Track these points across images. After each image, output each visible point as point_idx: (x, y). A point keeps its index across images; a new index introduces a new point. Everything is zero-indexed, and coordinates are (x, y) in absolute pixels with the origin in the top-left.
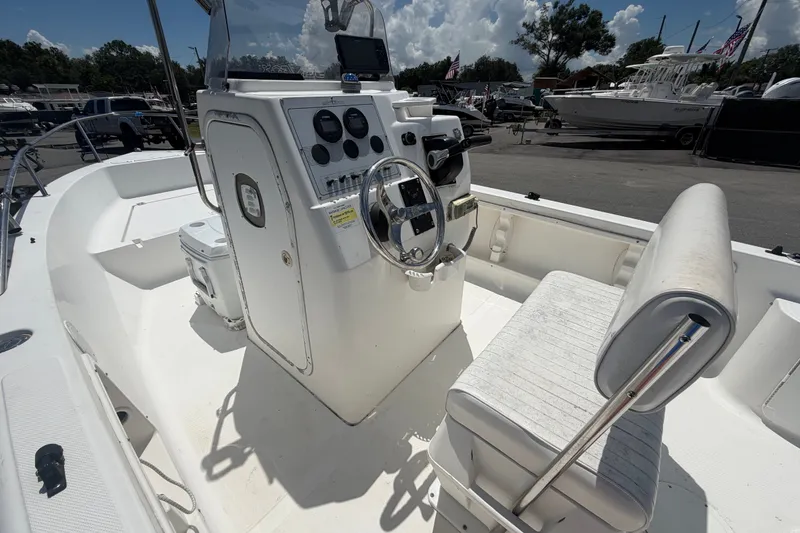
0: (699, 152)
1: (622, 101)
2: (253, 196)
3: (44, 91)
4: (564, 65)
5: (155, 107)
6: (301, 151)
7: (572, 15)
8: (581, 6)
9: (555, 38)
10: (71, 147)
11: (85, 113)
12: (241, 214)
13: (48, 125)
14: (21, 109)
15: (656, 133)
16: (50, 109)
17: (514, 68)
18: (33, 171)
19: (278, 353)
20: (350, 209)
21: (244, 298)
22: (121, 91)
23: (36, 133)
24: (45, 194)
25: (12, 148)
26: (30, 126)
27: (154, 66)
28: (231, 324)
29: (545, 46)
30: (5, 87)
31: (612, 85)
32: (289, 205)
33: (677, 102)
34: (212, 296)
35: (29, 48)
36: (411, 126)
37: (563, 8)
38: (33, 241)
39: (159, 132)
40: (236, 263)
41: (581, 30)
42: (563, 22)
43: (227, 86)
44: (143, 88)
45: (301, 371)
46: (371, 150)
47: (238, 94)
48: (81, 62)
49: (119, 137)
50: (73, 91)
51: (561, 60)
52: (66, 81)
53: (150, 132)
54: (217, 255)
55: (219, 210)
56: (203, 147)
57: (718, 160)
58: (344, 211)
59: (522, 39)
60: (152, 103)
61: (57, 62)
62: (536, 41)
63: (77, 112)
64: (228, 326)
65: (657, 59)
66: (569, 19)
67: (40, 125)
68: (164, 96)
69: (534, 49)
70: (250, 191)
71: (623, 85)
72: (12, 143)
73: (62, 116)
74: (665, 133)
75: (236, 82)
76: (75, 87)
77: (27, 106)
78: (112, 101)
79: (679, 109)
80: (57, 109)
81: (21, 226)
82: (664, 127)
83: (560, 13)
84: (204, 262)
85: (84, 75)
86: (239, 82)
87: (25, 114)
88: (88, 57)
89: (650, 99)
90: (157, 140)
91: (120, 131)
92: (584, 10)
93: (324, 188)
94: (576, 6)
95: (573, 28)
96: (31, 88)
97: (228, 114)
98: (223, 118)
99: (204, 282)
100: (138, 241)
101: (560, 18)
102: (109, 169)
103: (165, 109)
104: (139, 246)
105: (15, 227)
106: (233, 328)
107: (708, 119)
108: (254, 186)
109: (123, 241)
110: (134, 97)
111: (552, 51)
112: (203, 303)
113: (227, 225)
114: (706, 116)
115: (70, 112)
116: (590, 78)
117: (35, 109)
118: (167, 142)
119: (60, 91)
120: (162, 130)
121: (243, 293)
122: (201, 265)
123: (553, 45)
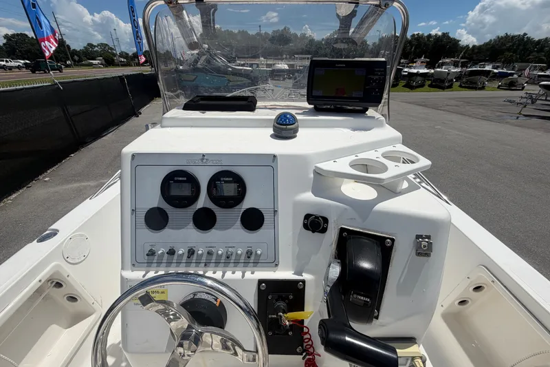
6: (133, 211)
36: (331, 206)
46: (238, 226)
93: (142, 257)
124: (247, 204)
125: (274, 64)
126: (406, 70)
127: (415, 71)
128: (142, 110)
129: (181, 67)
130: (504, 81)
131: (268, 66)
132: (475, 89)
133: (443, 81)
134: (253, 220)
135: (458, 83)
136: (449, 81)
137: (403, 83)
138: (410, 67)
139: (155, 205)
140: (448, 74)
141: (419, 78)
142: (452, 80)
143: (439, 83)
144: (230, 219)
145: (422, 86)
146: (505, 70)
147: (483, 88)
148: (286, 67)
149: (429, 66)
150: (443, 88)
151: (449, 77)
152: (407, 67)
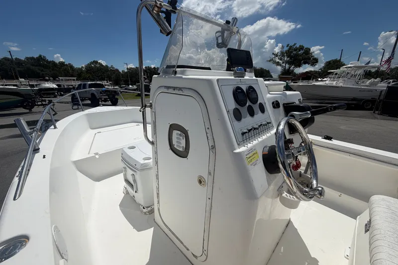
0: (377, 112)
1: (330, 86)
2: (181, 138)
3: (62, 80)
4: (293, 71)
5: (106, 87)
6: (228, 112)
7: (296, 50)
8: (300, 46)
9: (288, 59)
10: (68, 103)
11: (77, 89)
12: (169, 148)
13: (61, 94)
14: (52, 87)
15: (350, 102)
16: (63, 87)
17: (268, 72)
18: (52, 115)
19: (177, 238)
20: (255, 152)
21: (158, 197)
22: (93, 80)
23: (55, 97)
24: (55, 127)
25: (44, 103)
26: (53, 94)
27: (108, 71)
28: (145, 210)
29: (283, 63)
30: (47, 78)
31: (319, 79)
32: (213, 147)
33: (360, 87)
34: (136, 192)
35: (60, 64)
36: (276, 97)
37: (291, 47)
38: (44, 157)
39: (107, 97)
40: (157, 176)
41: (301, 56)
42: (292, 52)
43: (176, 73)
44: (103, 79)
45: (196, 257)
46: (260, 112)
47: (184, 77)
48: (79, 68)
49: (90, 99)
50: (74, 80)
51: (291, 68)
52: (72, 76)
53: (103, 97)
54: (145, 168)
55: (152, 143)
56: (151, 106)
57: (389, 116)
58: (253, 153)
59: (272, 60)
60: (106, 85)
61: (70, 69)
62: (279, 61)
63: (74, 88)
64: (142, 211)
65: (346, 68)
66: (295, 51)
67: (57, 93)
68: (111, 82)
69: (278, 64)
70: (180, 135)
71: (325, 79)
72: (45, 101)
73: (68, 90)
74: (354, 102)
75: (181, 71)
76: (75, 78)
77: (55, 86)
78: (89, 84)
79: (361, 90)
80: (66, 87)
81: (40, 147)
82: (354, 99)
83: (290, 49)
84: (136, 172)
85: (79, 74)
86: (184, 70)
87: (53, 89)
88: (82, 67)
89: (345, 86)
90: (105, 100)
91: (90, 96)
92: (301, 48)
93: (240, 136)
94: (298, 46)
95: (297, 55)
96: (57, 79)
97: (174, 88)
98: (171, 91)
99: (132, 182)
100: (97, 154)
101: (290, 50)
102: (87, 115)
103: (110, 88)
104: (97, 157)
105: (37, 148)
106: (145, 213)
107: (380, 96)
108: (184, 132)
109: (89, 154)
110: (98, 82)
111: (287, 65)
112: (127, 193)
113: (156, 153)
114: (379, 94)
115: (71, 88)
116: (307, 76)
117: (57, 87)
118: (110, 102)
119: (68, 80)
120: (108, 96)
121: (158, 194)
122: (132, 172)
123: (287, 62)
124: (259, 101)
144: (257, 109)
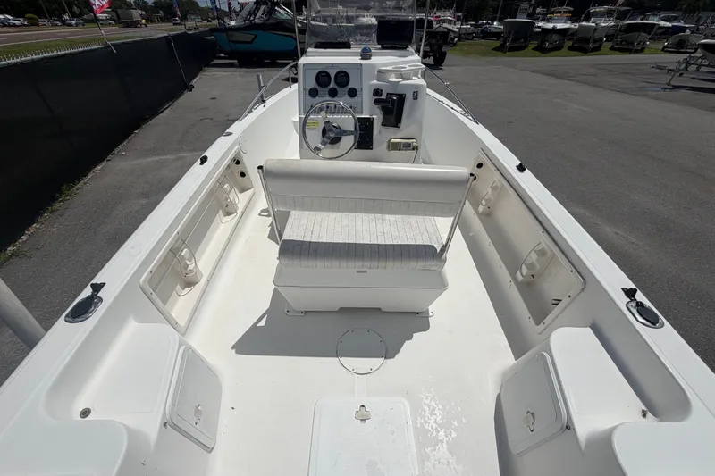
20: (316, 122)
46: (346, 95)
58: (313, 122)
124: (350, 86)
125: (357, 17)
126: (540, 24)
127: (550, 26)
128: (194, 82)
129: (233, 23)
130: (673, 39)
131: (349, 19)
132: (630, 51)
133: (587, 41)
134: (353, 93)
135: (610, 44)
136: (595, 41)
137: (534, 44)
138: (548, 20)
139: (313, 86)
140: (596, 29)
141: (555, 37)
142: (602, 39)
143: (582, 44)
144: (343, 91)
145: (559, 48)
146: (681, 24)
147: (642, 50)
148: (374, 21)
149: (574, 18)
150: (585, 51)
151: (597, 35)
152: (543, 20)
